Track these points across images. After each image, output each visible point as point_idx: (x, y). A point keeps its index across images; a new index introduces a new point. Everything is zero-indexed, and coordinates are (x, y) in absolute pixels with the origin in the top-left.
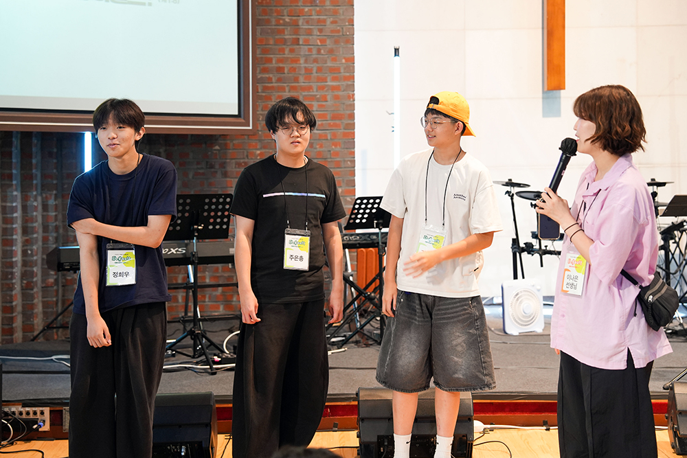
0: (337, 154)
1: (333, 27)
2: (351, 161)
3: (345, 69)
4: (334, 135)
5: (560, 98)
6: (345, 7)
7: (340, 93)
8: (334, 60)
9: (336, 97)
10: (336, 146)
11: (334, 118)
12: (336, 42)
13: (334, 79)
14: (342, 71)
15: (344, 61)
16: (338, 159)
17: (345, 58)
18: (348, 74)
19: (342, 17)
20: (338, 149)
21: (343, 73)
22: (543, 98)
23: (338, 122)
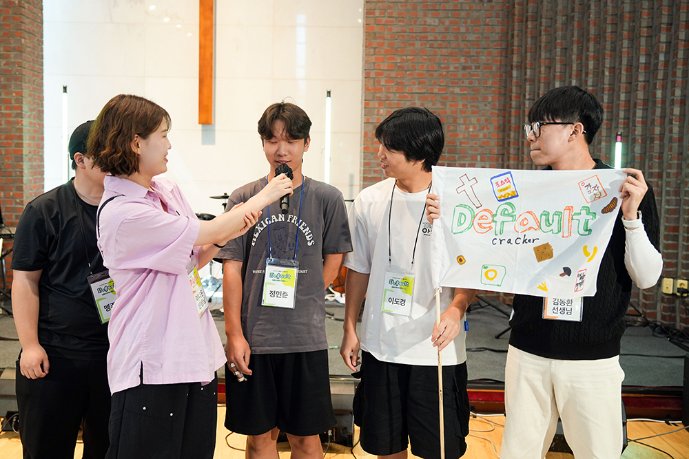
0: (9, 166)
1: (6, 67)
2: (20, 172)
3: (15, 100)
4: (7, 152)
5: (214, 130)
6: (15, 53)
7: (12, 119)
8: (7, 93)
9: (8, 122)
10: (8, 160)
11: (6, 138)
12: (8, 80)
13: (7, 108)
14: (13, 102)
15: (14, 94)
16: (10, 170)
17: (15, 92)
18: (17, 105)
19: (13, 60)
20: (10, 162)
21: (14, 104)
22: (203, 130)
23: (9, 141)
